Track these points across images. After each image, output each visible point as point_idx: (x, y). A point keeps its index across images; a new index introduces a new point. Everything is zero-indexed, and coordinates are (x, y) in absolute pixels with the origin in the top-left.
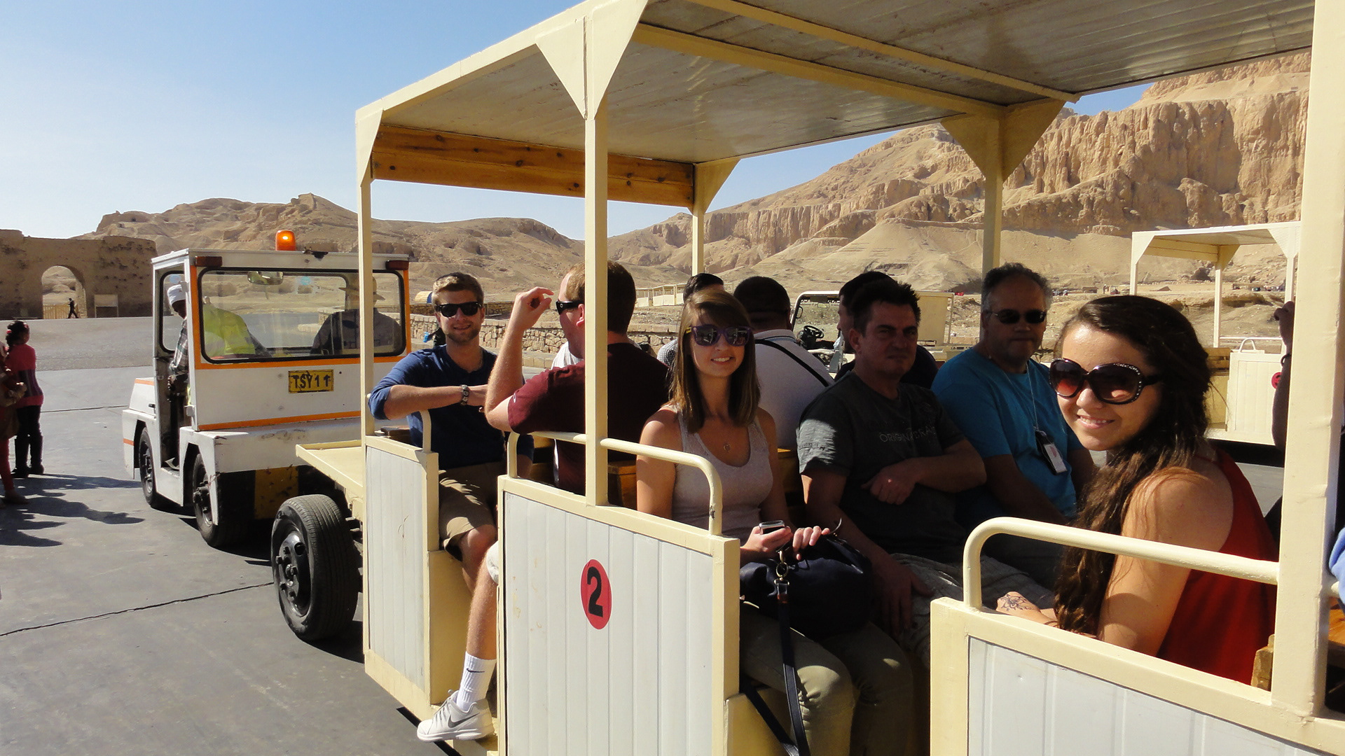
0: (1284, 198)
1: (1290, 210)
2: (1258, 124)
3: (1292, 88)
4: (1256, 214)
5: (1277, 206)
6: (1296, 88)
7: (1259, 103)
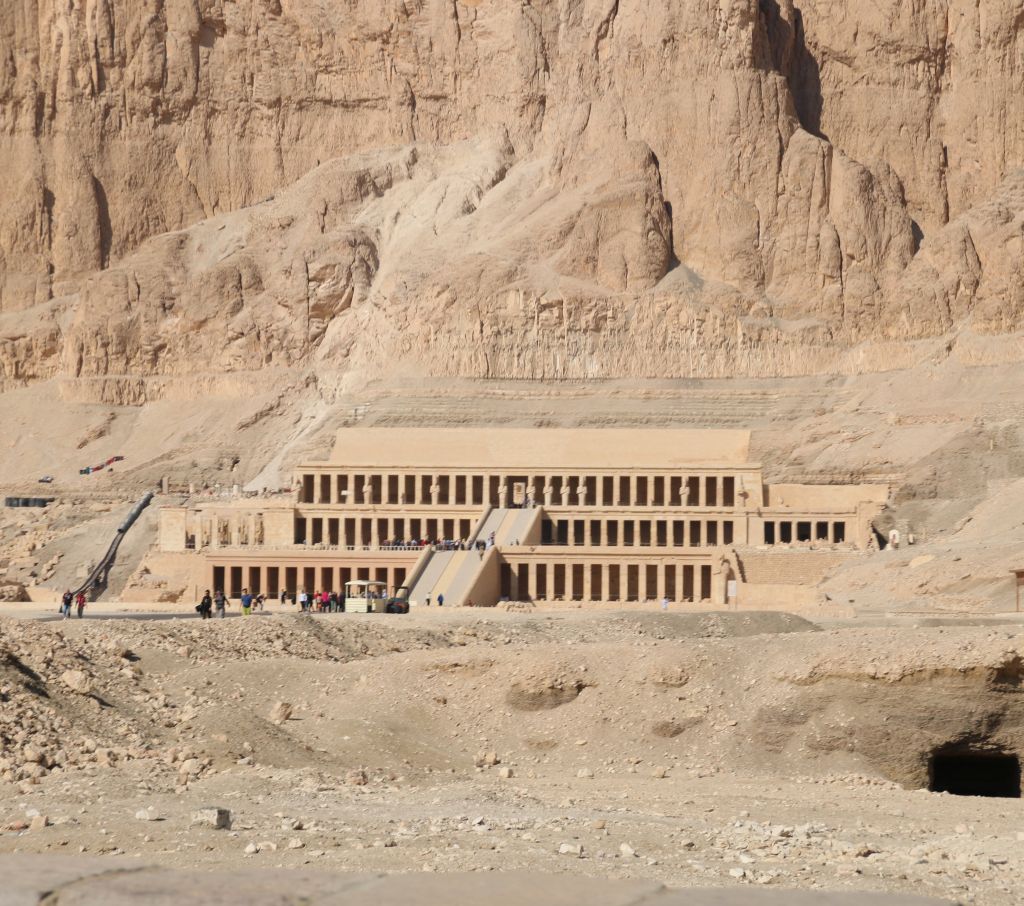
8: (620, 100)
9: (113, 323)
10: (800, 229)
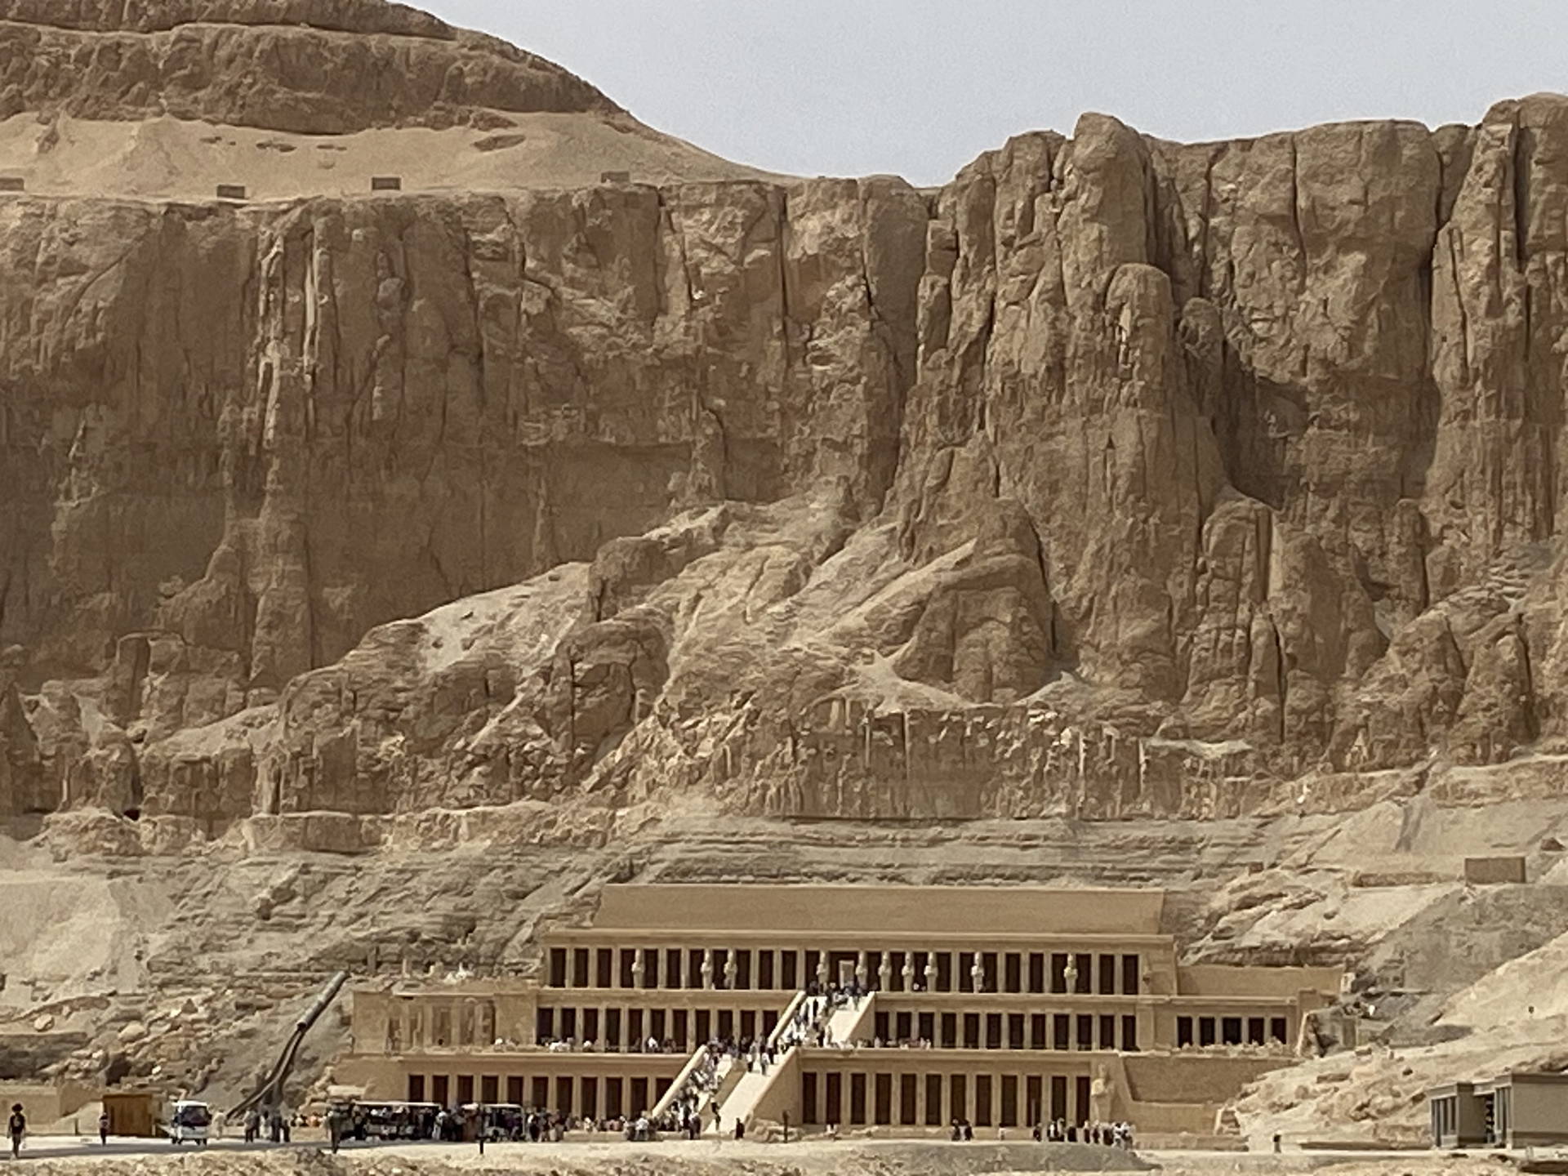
0: (205, 686)
1: (234, 744)
2: (92, 331)
3: (222, 190)
4: (93, 752)
5: (178, 724)
6: (239, 192)
7: (94, 239)
8: (990, 447)
9: (318, 741)
10: (1225, 620)
